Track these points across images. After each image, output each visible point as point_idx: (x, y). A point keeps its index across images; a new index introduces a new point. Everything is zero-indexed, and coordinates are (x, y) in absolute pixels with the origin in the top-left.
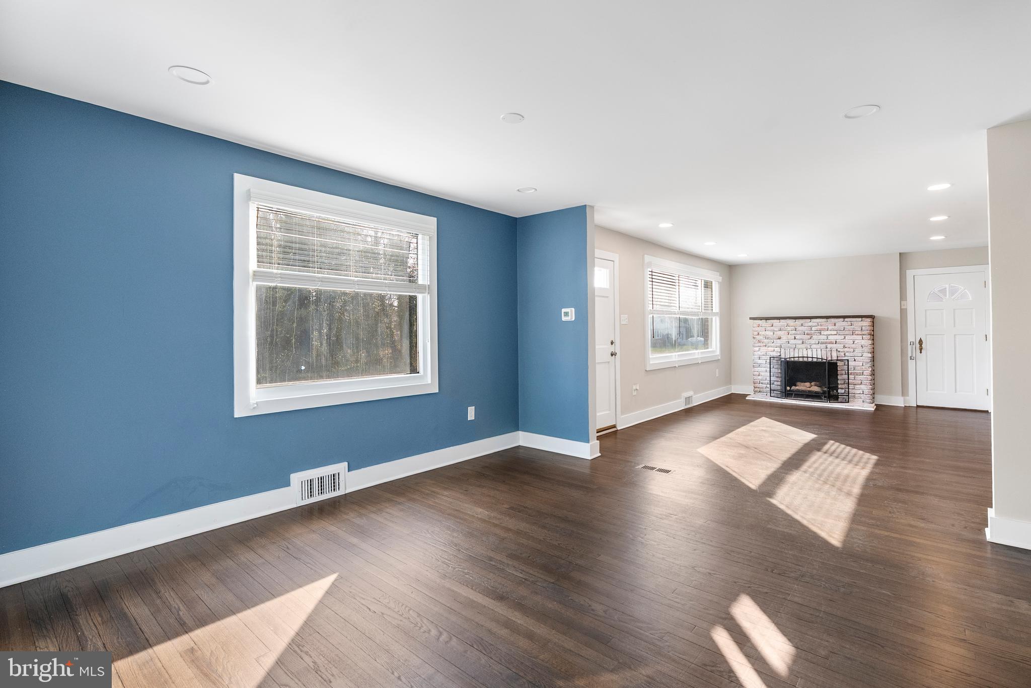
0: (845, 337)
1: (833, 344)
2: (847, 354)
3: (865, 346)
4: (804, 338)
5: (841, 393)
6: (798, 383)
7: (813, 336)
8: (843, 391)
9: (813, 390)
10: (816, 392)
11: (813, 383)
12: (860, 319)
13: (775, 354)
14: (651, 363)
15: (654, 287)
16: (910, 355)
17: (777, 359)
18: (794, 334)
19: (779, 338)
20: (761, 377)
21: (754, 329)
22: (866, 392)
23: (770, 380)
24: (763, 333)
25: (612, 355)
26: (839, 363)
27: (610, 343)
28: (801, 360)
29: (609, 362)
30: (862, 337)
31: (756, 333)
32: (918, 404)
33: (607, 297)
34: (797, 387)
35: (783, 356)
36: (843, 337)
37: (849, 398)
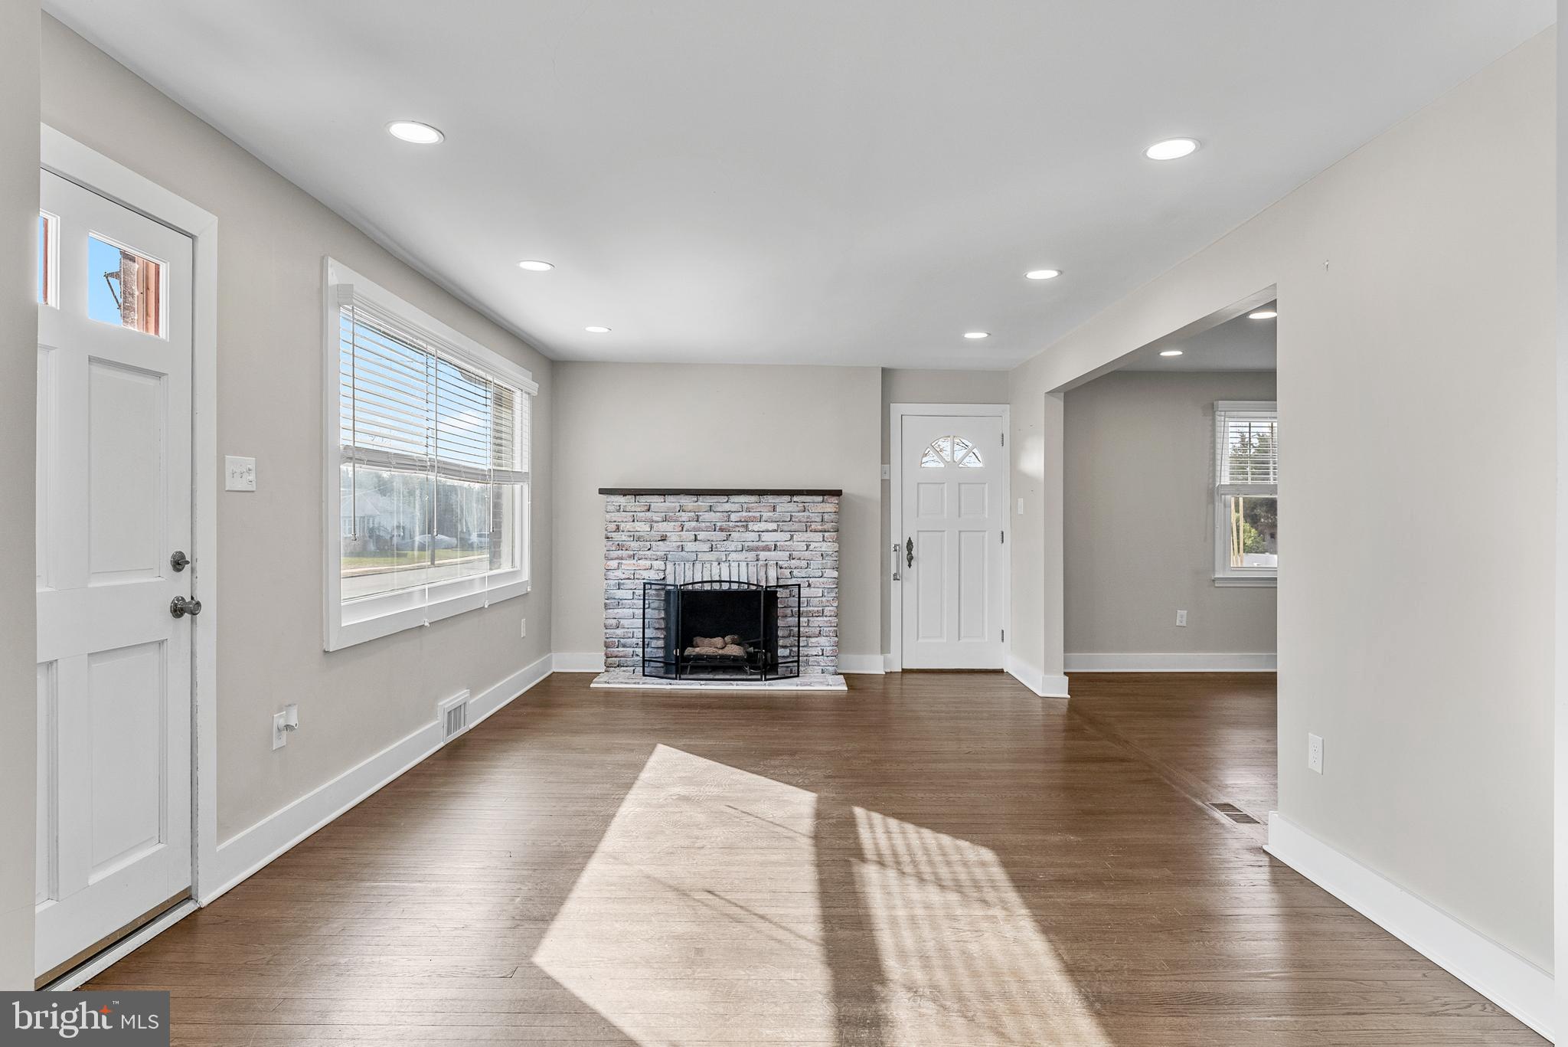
0: (792, 536)
1: (769, 550)
2: (796, 572)
3: (827, 555)
4: (714, 539)
5: (784, 657)
6: (698, 640)
7: (733, 534)
8: (786, 652)
9: (729, 653)
10: (736, 659)
11: (728, 638)
12: (820, 498)
13: (653, 576)
14: (343, 625)
15: (357, 351)
16: (893, 571)
17: (658, 587)
18: (695, 529)
19: (663, 539)
20: (623, 630)
21: (608, 516)
22: (828, 650)
23: (644, 638)
24: (629, 526)
25: (178, 610)
26: (781, 593)
27: (170, 567)
28: (707, 587)
29: (161, 643)
30: (824, 537)
31: (613, 526)
32: (904, 667)
33: (158, 375)
34: (697, 650)
35: (670, 580)
36: (787, 536)
37: (798, 666)
